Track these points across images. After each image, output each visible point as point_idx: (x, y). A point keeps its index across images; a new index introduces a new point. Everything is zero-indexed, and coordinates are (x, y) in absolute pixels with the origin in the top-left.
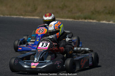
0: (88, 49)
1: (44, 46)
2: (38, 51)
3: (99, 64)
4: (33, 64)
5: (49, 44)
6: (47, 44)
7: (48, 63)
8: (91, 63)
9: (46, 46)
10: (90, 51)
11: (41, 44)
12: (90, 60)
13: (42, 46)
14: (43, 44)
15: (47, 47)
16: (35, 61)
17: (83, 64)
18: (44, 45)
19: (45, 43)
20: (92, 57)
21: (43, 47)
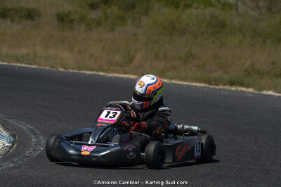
0: (196, 128)
1: (110, 117)
2: (98, 125)
3: (214, 158)
4: (85, 148)
5: (119, 113)
6: (116, 113)
7: (112, 147)
8: (197, 154)
9: (114, 116)
10: (201, 132)
11: (105, 112)
12: (197, 148)
13: (106, 117)
14: (109, 113)
15: (115, 118)
16: (89, 143)
17: (180, 155)
18: (111, 115)
19: (112, 112)
20: (202, 144)
21: (108, 118)
